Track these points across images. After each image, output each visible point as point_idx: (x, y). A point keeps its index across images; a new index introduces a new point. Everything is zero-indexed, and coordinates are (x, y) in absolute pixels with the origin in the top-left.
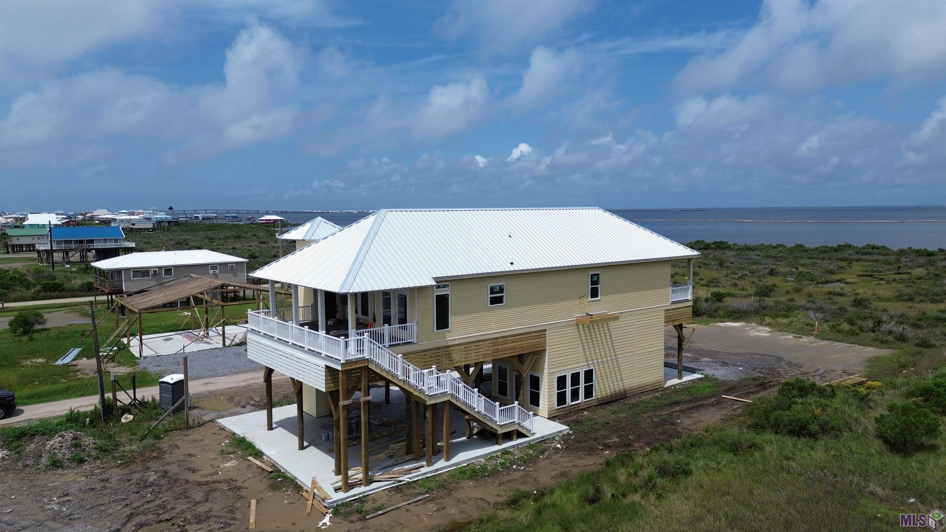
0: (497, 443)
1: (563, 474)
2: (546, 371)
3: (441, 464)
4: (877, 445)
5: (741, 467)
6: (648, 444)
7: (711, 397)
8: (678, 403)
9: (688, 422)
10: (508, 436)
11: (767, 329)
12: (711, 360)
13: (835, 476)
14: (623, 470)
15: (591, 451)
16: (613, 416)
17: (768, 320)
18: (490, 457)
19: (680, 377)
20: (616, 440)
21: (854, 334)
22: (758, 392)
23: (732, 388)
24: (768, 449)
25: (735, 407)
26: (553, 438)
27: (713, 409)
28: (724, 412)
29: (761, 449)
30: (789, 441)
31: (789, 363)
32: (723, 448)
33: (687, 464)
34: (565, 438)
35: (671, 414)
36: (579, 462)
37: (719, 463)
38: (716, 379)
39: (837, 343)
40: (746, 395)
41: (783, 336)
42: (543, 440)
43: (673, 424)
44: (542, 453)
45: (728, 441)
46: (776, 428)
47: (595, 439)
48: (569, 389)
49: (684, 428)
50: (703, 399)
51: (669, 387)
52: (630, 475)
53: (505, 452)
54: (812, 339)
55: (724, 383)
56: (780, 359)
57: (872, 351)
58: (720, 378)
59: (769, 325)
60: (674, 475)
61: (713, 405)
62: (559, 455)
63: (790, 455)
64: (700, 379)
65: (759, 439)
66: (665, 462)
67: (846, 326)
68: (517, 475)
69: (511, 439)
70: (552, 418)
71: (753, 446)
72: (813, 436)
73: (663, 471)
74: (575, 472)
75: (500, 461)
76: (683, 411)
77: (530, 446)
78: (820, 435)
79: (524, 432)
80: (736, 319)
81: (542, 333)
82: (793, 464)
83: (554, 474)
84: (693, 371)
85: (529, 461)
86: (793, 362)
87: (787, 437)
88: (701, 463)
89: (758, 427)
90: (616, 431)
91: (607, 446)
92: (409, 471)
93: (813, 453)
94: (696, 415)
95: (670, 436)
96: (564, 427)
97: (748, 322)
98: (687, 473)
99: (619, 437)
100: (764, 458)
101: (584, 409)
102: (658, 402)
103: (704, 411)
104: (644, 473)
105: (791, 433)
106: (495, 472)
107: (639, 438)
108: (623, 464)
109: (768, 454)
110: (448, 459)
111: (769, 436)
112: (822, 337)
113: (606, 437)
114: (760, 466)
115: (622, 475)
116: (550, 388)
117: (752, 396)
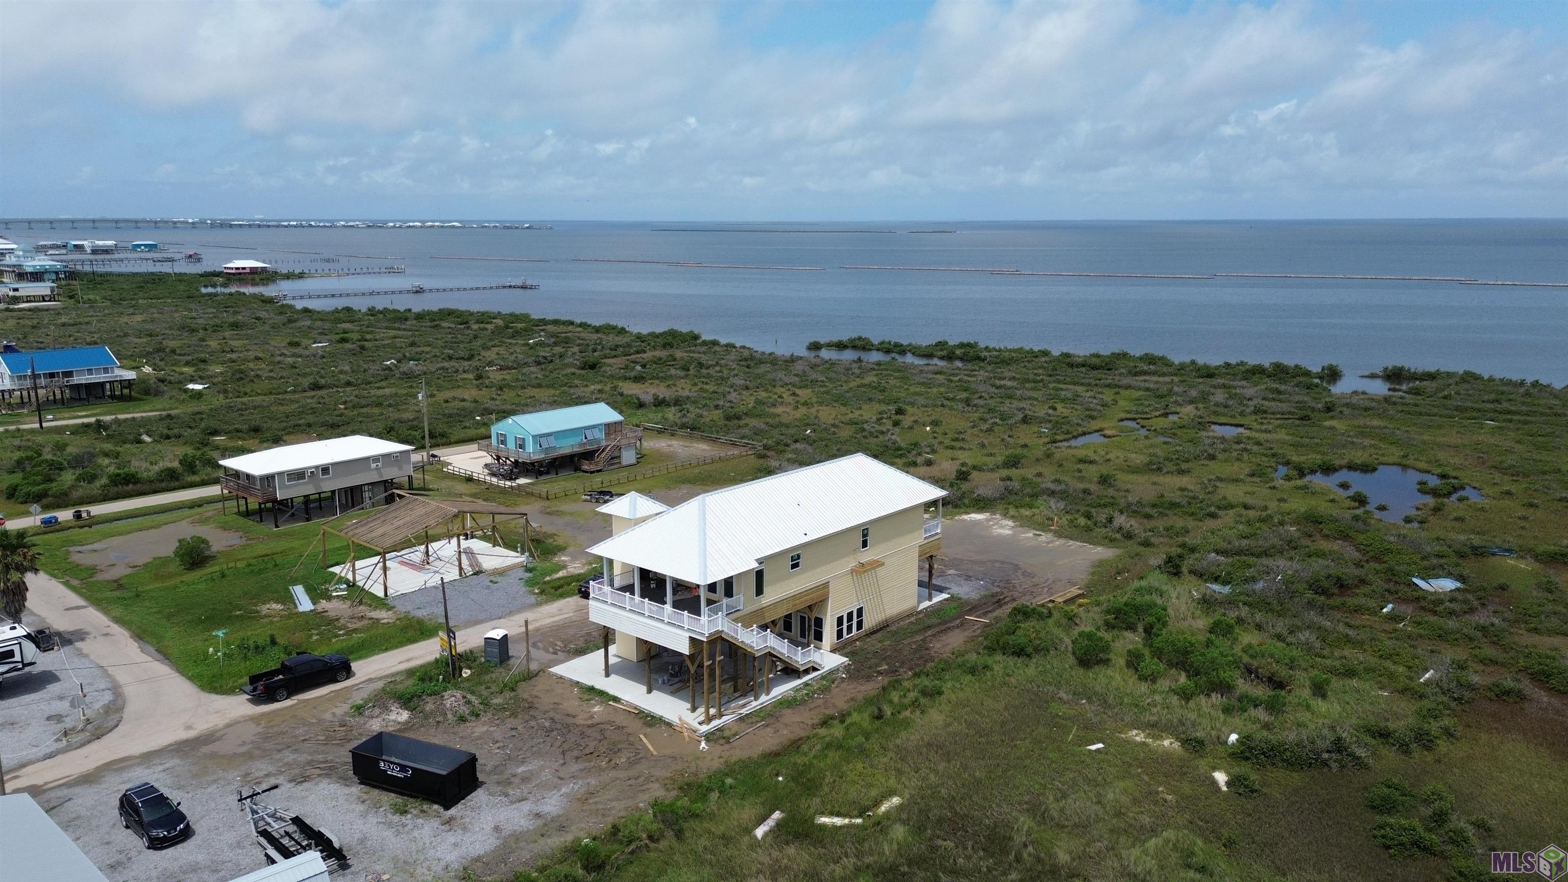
0: (799, 677)
1: (852, 699)
2: (829, 614)
3: (763, 698)
4: (1072, 660)
5: (977, 685)
6: (910, 669)
7: (956, 619)
8: (929, 627)
9: (938, 645)
10: (807, 672)
11: (1010, 523)
12: (956, 572)
13: (1039, 687)
14: (894, 693)
15: (869, 678)
16: (880, 645)
17: (1012, 512)
18: (796, 690)
19: (930, 599)
20: (886, 667)
21: (1088, 529)
22: (994, 610)
23: (974, 608)
24: (996, 668)
25: (976, 627)
26: (838, 669)
27: (957, 631)
28: (967, 633)
29: (992, 669)
30: (1011, 661)
31: (1024, 574)
32: (965, 671)
33: (940, 687)
34: (847, 668)
35: (924, 640)
36: (862, 688)
37: (961, 684)
38: (960, 599)
39: (1071, 542)
40: (984, 615)
41: (1024, 533)
42: (832, 672)
43: (927, 649)
44: (833, 682)
45: (968, 665)
46: (1005, 649)
47: (870, 668)
48: (845, 625)
49: (936, 652)
50: (950, 622)
51: (921, 611)
52: (901, 697)
53: (806, 684)
54: (1050, 535)
55: (967, 602)
56: (1017, 567)
57: (1101, 552)
58: (964, 597)
59: (1013, 517)
60: (931, 695)
61: (958, 627)
62: (845, 684)
63: (1011, 673)
64: (946, 600)
65: (990, 661)
66: (925, 686)
67: (1082, 521)
68: (820, 702)
69: (808, 673)
70: (833, 651)
71: (986, 667)
72: (1029, 656)
73: (924, 693)
74: (860, 697)
75: (805, 692)
76: (934, 635)
77: (823, 677)
78: (1033, 655)
79: (817, 667)
80: (981, 510)
81: (826, 585)
82: (1012, 679)
83: (846, 699)
84: (941, 590)
85: (825, 690)
86: (1029, 571)
87: (1011, 657)
88: (949, 684)
89: (991, 650)
90: (884, 659)
91: (880, 673)
92: (744, 706)
93: (1026, 670)
94: (944, 638)
95: (926, 661)
96: (845, 659)
97: (994, 513)
98: (940, 693)
99: (887, 664)
100: (992, 676)
101: (856, 640)
102: (914, 628)
103: (951, 634)
104: (912, 695)
105: (1013, 653)
106: (803, 702)
107: (903, 664)
108: (895, 688)
109: (996, 673)
110: (768, 694)
111: (999, 657)
112: (1059, 534)
113: (878, 665)
114: (989, 683)
115: (895, 696)
116: (832, 627)
117: (990, 615)
